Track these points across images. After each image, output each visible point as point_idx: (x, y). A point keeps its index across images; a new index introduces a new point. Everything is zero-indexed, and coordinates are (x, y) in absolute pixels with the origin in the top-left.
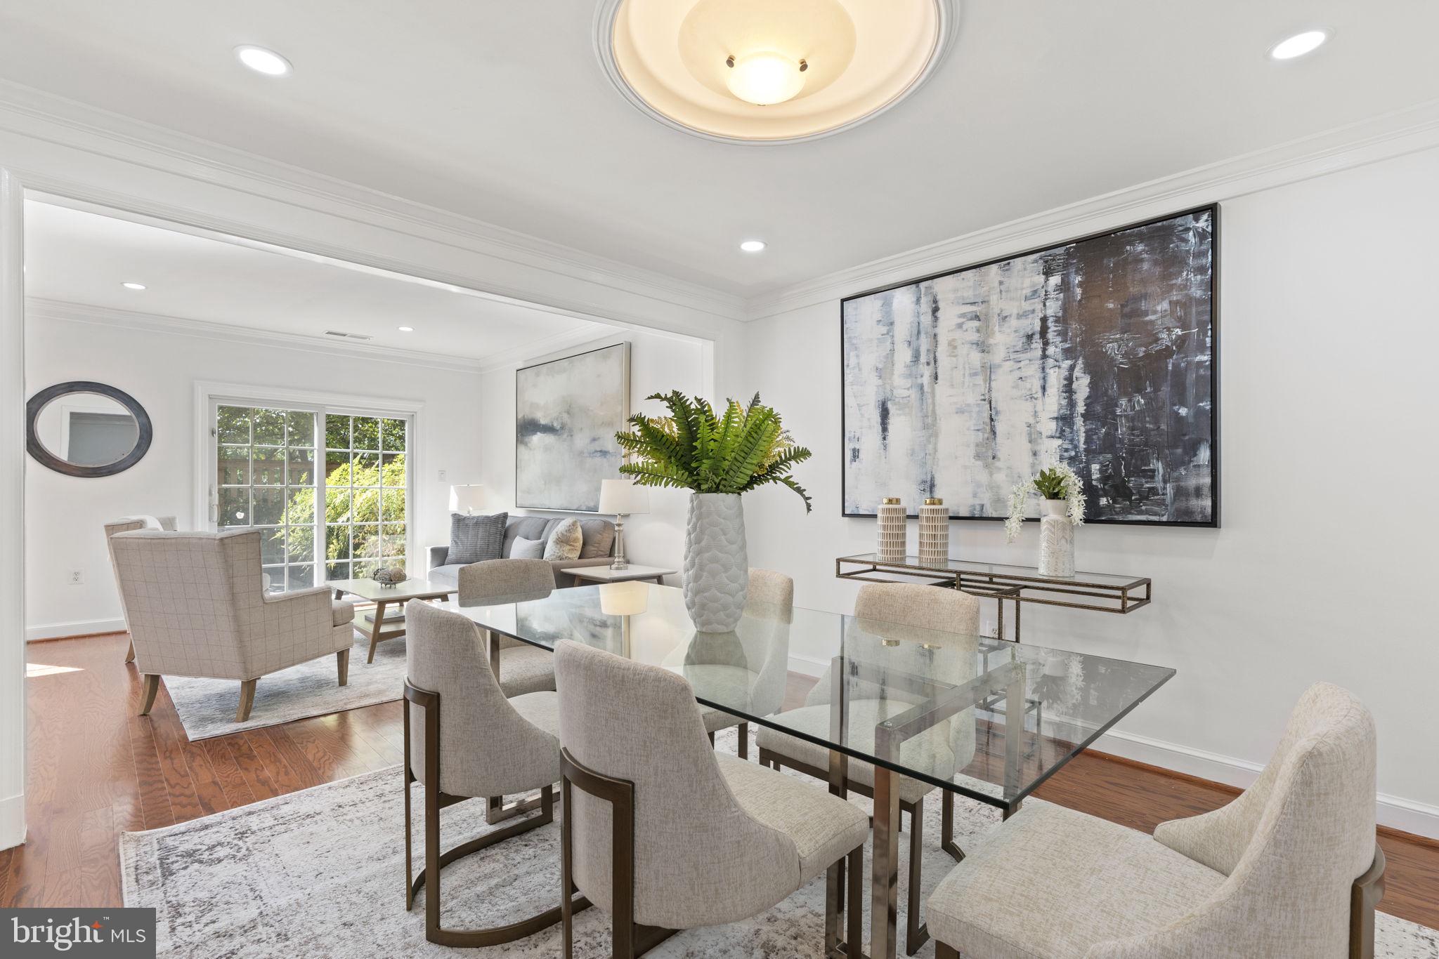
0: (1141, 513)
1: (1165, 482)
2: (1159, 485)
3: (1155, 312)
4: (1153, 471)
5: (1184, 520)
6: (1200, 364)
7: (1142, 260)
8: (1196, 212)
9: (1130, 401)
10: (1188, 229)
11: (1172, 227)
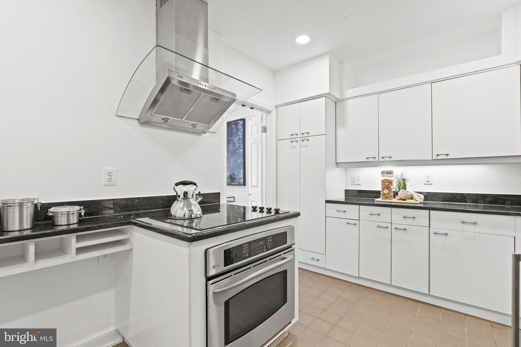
0: (234, 183)
1: (237, 176)
2: (236, 177)
3: (235, 140)
4: (235, 174)
5: (239, 185)
6: (241, 151)
7: (233, 129)
8: (241, 120)
9: (232, 159)
10: (239, 123)
11: (237, 123)
